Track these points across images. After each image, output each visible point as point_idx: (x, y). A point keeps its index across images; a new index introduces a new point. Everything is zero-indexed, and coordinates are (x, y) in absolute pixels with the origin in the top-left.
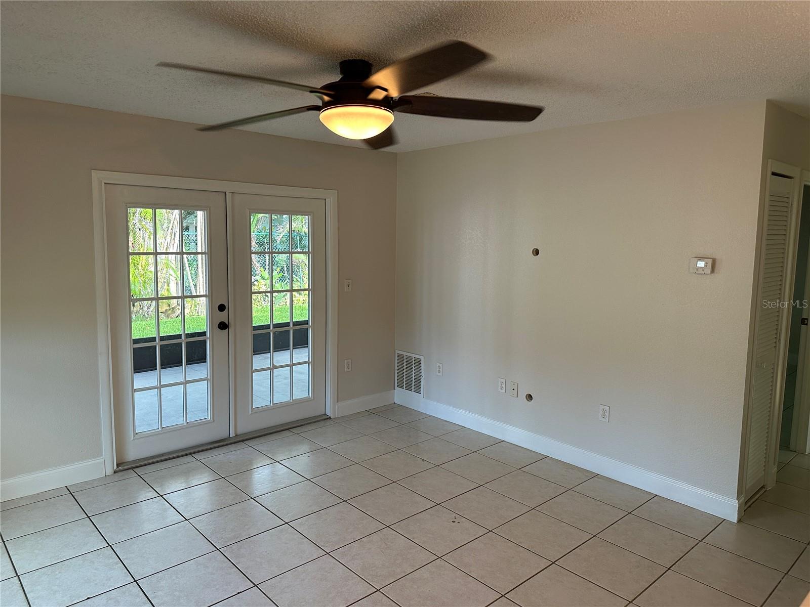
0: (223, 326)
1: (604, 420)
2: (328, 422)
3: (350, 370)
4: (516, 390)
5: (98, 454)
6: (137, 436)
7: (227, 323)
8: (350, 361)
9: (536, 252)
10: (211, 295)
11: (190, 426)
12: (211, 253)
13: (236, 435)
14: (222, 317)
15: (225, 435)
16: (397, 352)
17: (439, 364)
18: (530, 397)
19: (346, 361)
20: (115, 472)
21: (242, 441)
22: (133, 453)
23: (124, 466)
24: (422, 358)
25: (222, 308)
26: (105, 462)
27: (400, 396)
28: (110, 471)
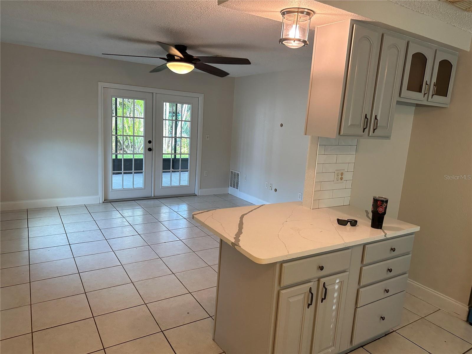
0: (150, 150)
1: (299, 199)
2: (195, 196)
3: (207, 175)
4: (271, 187)
5: (97, 194)
6: (113, 190)
7: (152, 148)
8: (207, 171)
9: (282, 125)
10: (145, 136)
11: (134, 189)
12: (146, 118)
13: (154, 196)
14: (150, 146)
15: (149, 195)
16: (231, 170)
17: (245, 176)
18: (276, 190)
19: (205, 172)
20: (103, 203)
21: (156, 199)
22: (111, 197)
23: (106, 201)
24: (239, 173)
25: (150, 142)
26: (100, 198)
27: (231, 190)
28: (101, 202)
